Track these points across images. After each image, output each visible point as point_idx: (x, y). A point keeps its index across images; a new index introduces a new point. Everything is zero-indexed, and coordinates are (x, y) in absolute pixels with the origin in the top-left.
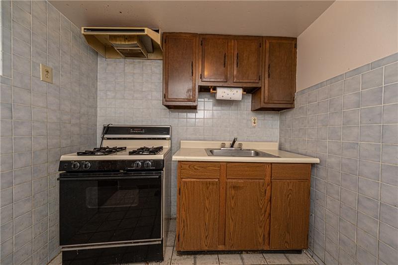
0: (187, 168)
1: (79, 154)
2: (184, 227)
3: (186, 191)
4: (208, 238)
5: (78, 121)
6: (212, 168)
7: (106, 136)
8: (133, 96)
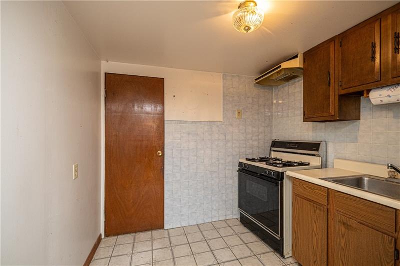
0: (298, 184)
1: (247, 159)
2: (296, 238)
3: (297, 206)
4: (316, 263)
5: (257, 138)
6: (318, 191)
7: (273, 149)
8: (294, 114)
